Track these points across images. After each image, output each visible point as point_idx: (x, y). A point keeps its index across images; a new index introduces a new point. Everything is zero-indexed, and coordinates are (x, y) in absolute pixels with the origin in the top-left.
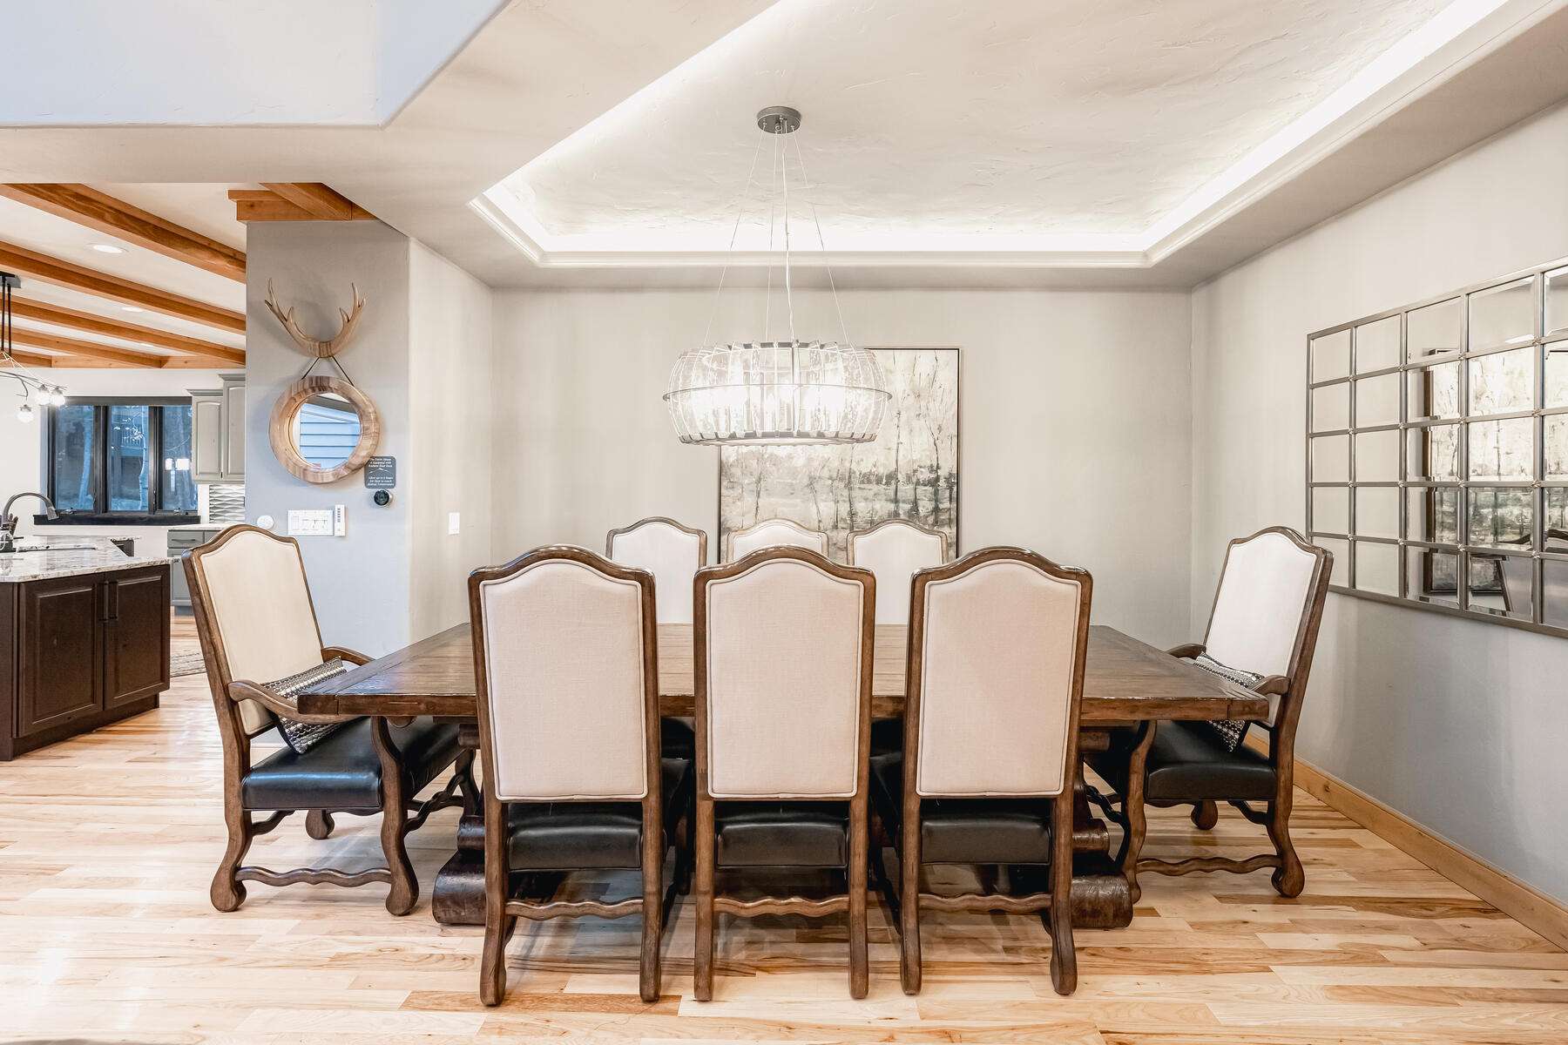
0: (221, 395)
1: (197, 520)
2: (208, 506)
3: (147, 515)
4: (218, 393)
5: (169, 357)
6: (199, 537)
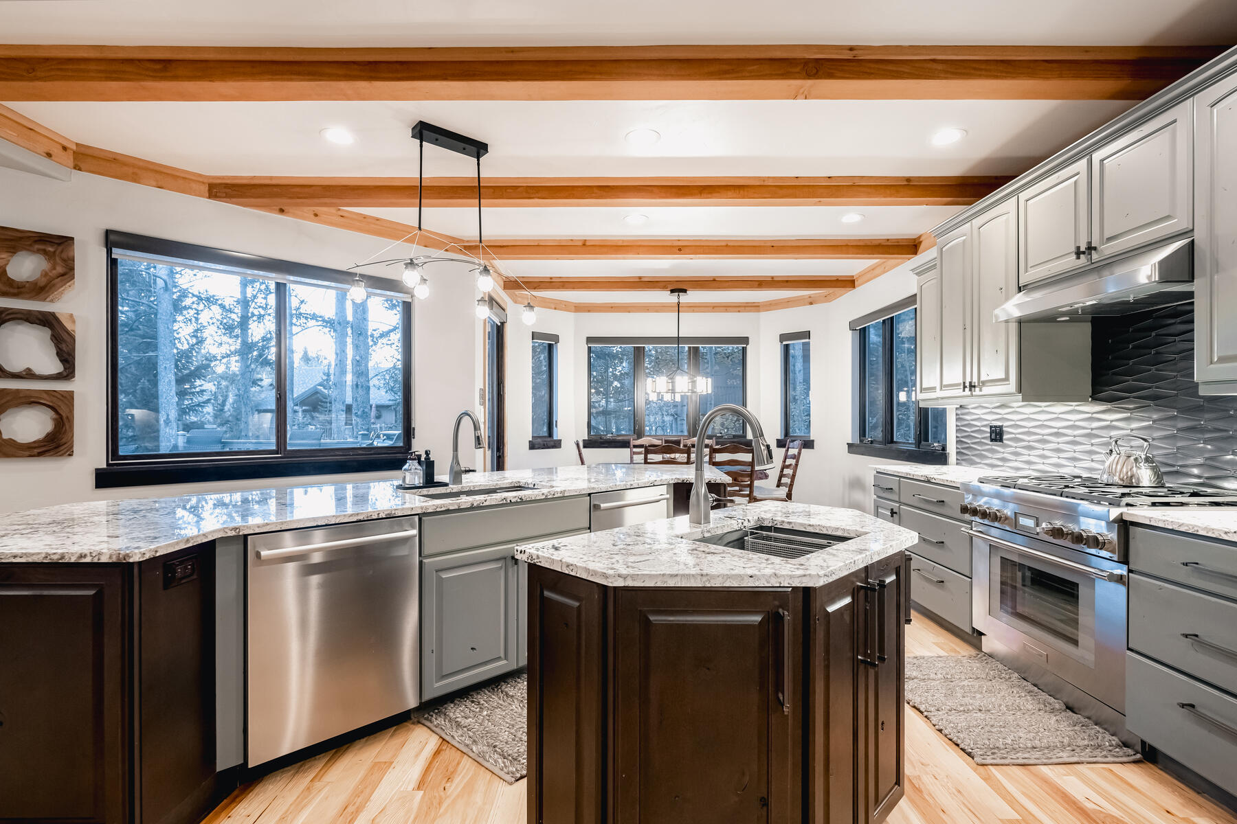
1: (944, 459)
2: (955, 440)
5: (920, 237)
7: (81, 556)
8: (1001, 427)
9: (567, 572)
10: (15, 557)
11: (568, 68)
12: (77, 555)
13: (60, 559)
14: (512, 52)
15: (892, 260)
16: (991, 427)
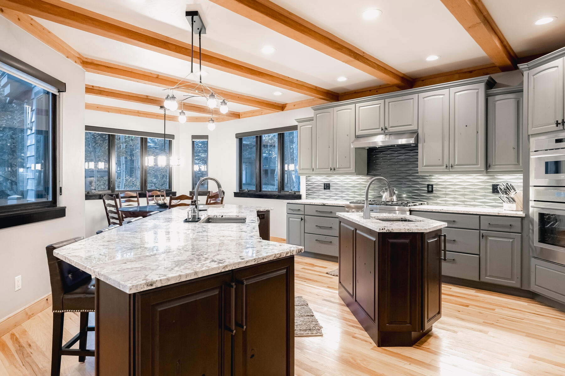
0: (312, 120)
1: (299, 197)
2: (305, 189)
3: (277, 193)
4: (311, 120)
5: (286, 104)
6: (301, 208)
7: (287, 253)
8: (329, 184)
9: (408, 232)
10: (263, 259)
11: (302, 28)
12: (285, 253)
13: (280, 256)
14: (290, 14)
15: (268, 110)
16: (325, 184)
